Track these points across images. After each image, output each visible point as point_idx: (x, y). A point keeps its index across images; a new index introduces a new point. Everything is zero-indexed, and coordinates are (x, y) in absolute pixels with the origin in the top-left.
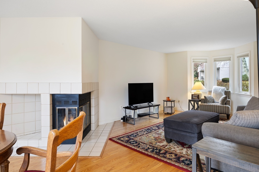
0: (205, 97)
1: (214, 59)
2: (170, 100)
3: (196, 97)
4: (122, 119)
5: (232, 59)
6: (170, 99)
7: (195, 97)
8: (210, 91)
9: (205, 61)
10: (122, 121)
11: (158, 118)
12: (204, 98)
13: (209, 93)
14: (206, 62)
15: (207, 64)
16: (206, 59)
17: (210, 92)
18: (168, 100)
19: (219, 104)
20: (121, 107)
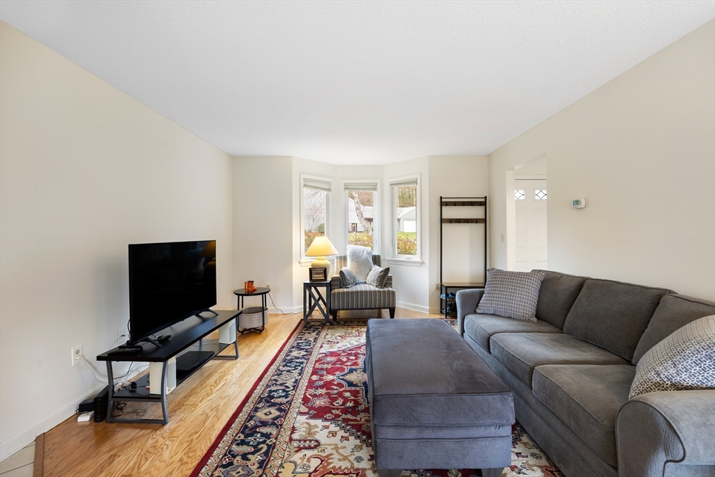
0: (341, 273)
1: (345, 185)
2: (255, 290)
3: (320, 274)
4: (83, 408)
5: (379, 187)
6: (256, 285)
7: (317, 274)
8: (341, 257)
9: (326, 187)
10: (85, 418)
11: (236, 357)
12: (338, 276)
13: (341, 262)
14: (329, 190)
15: (330, 193)
16: (329, 183)
17: (343, 259)
18: (250, 290)
19: (373, 288)
20: (77, 352)
